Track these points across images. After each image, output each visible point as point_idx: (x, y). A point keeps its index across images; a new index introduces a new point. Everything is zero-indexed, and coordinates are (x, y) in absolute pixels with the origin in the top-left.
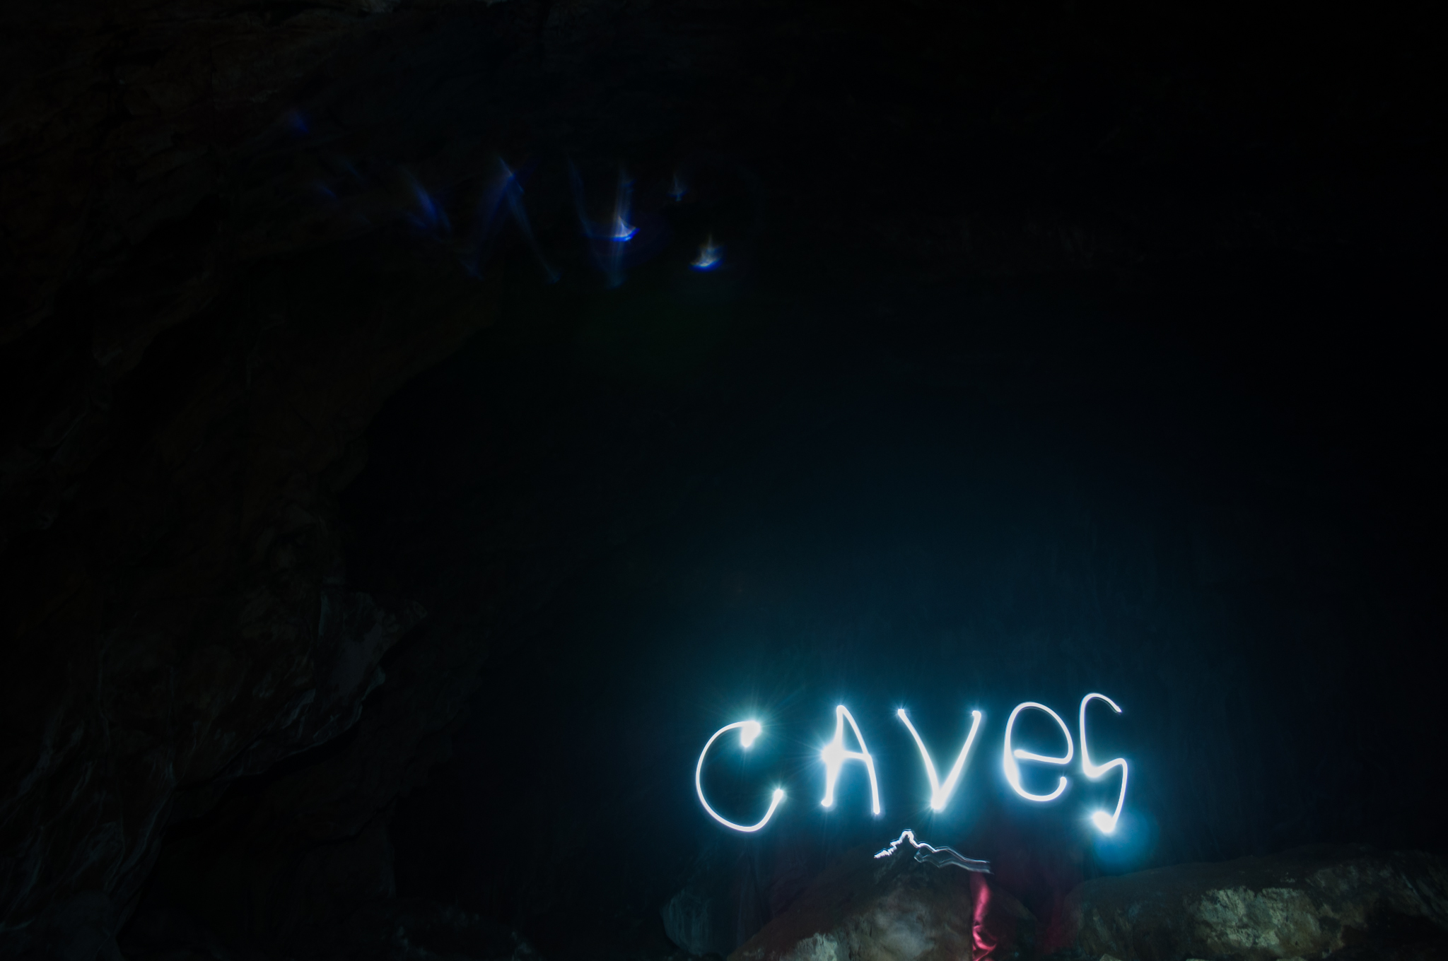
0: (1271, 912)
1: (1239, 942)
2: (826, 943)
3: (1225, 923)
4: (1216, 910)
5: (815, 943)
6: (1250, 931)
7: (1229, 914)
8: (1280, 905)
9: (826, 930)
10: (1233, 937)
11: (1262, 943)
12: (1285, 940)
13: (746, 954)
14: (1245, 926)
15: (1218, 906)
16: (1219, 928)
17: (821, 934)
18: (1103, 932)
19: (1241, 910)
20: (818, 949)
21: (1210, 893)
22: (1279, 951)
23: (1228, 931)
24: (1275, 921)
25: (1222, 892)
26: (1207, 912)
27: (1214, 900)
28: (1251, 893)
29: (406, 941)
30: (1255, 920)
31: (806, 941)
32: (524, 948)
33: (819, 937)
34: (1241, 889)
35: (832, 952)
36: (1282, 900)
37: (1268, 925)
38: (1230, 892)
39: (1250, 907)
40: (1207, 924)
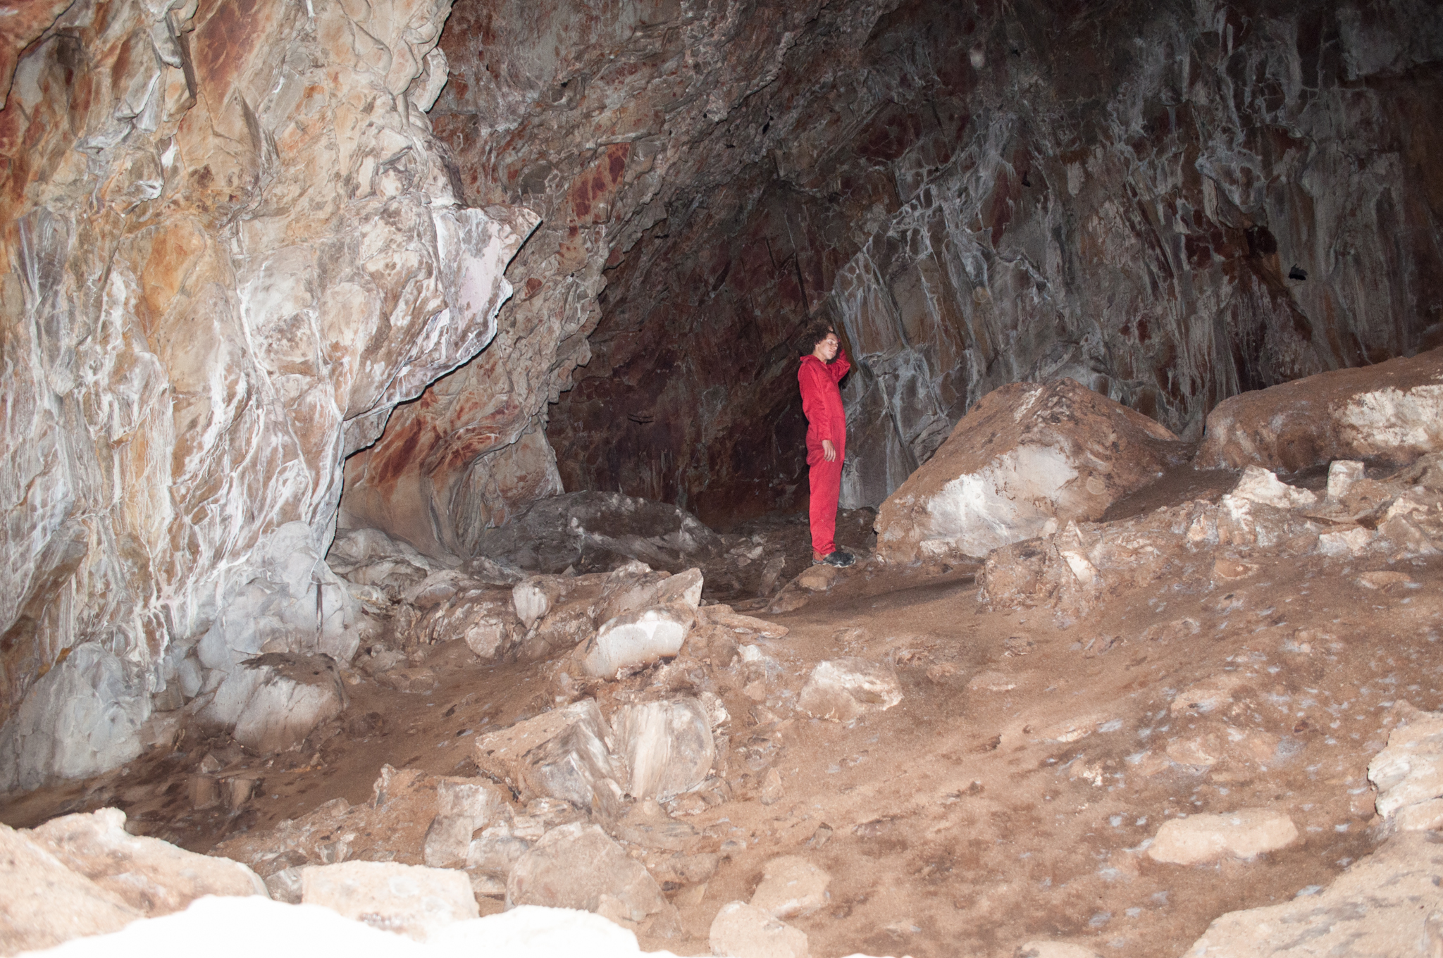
0: (1420, 410)
1: (1386, 442)
2: (973, 483)
3: (1371, 425)
4: (1362, 412)
5: (962, 483)
6: (1397, 430)
7: (1376, 416)
8: (1430, 402)
9: (971, 470)
10: (1379, 437)
11: (1410, 440)
12: (1434, 437)
13: (897, 501)
14: (1392, 426)
15: (1365, 409)
16: (1365, 430)
17: (967, 474)
18: (1247, 445)
19: (1390, 410)
20: (965, 488)
21: (1356, 397)
22: (1426, 447)
23: (1375, 432)
24: (1424, 418)
25: (1369, 395)
26: (1353, 415)
27: (1360, 403)
28: (1400, 393)
29: (581, 530)
30: (1402, 420)
31: (953, 482)
32: (689, 522)
33: (963, 477)
34: (1389, 390)
35: (979, 491)
36: (1432, 397)
37: (1416, 423)
38: (1377, 394)
39: (1398, 406)
40: (1353, 427)
